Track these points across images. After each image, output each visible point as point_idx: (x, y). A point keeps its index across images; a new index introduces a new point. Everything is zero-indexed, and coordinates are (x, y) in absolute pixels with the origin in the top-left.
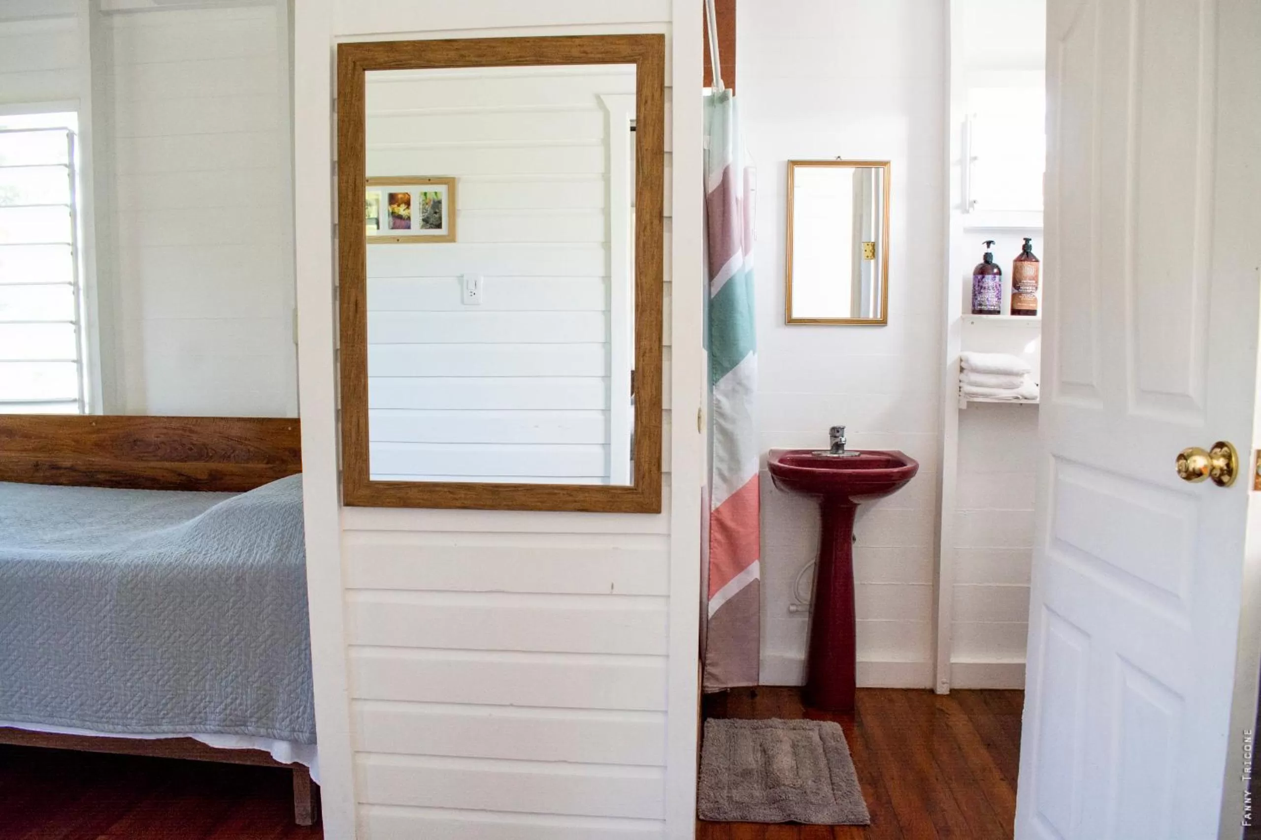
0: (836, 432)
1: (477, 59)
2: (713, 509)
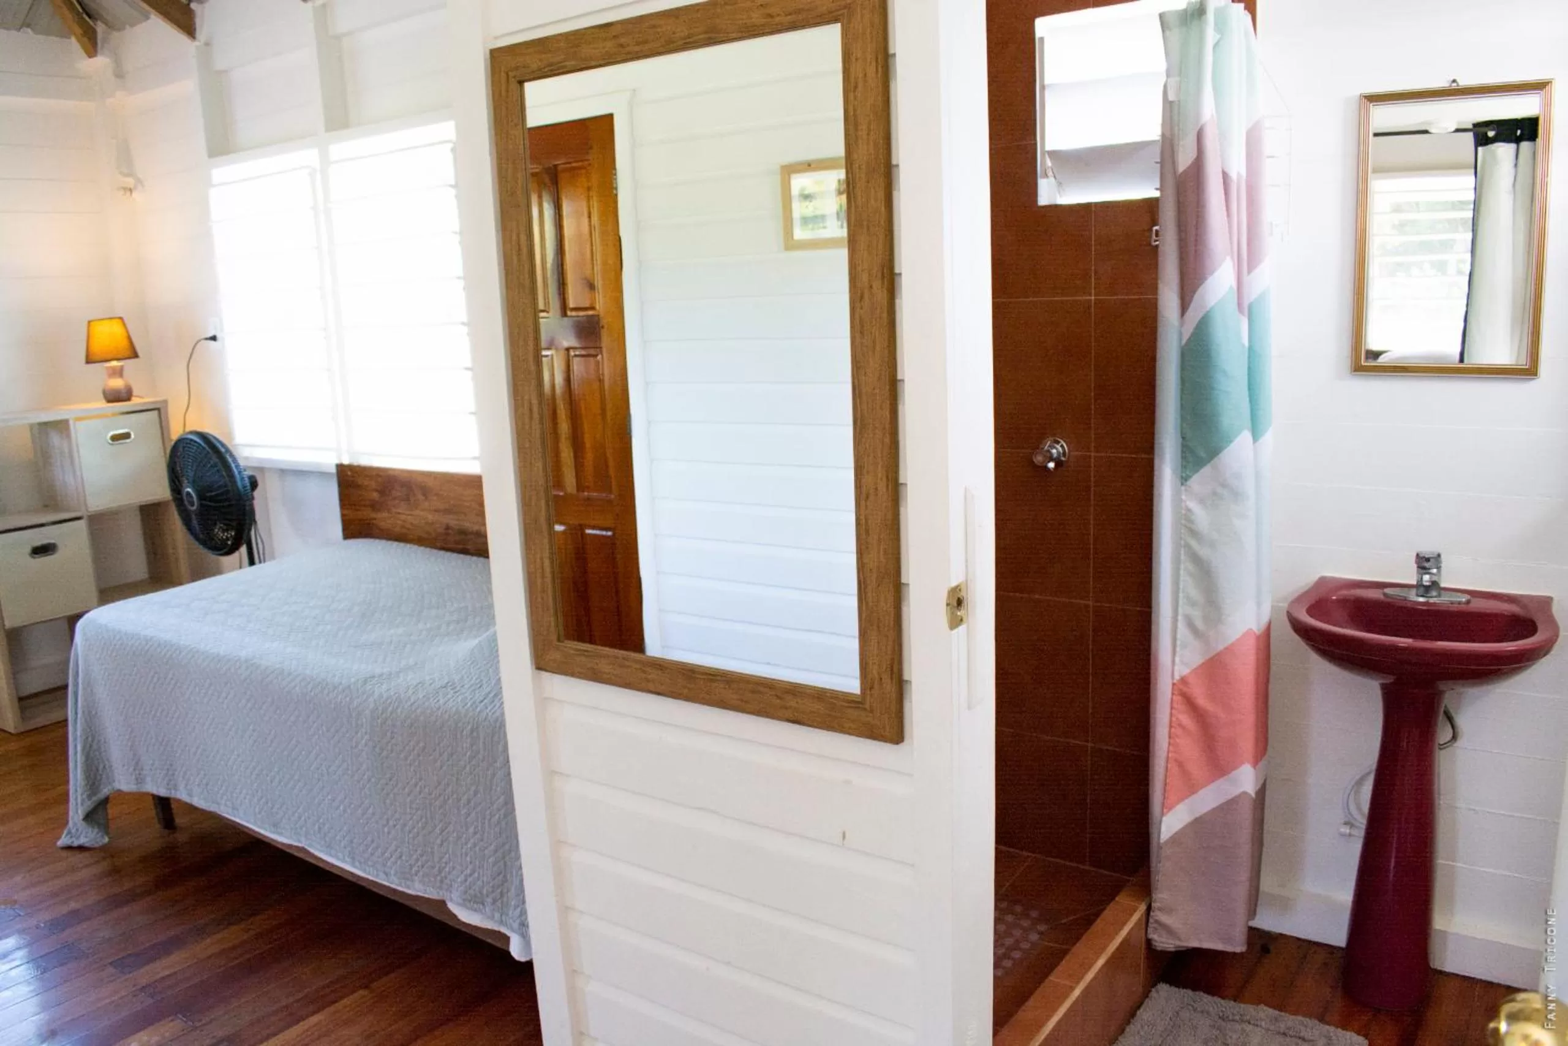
0: (1424, 563)
1: (637, 48)
2: (1177, 677)
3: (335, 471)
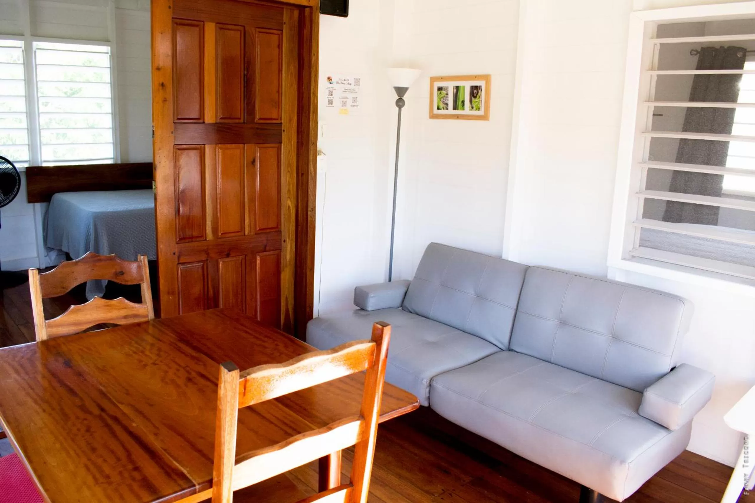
3: (25, 170)
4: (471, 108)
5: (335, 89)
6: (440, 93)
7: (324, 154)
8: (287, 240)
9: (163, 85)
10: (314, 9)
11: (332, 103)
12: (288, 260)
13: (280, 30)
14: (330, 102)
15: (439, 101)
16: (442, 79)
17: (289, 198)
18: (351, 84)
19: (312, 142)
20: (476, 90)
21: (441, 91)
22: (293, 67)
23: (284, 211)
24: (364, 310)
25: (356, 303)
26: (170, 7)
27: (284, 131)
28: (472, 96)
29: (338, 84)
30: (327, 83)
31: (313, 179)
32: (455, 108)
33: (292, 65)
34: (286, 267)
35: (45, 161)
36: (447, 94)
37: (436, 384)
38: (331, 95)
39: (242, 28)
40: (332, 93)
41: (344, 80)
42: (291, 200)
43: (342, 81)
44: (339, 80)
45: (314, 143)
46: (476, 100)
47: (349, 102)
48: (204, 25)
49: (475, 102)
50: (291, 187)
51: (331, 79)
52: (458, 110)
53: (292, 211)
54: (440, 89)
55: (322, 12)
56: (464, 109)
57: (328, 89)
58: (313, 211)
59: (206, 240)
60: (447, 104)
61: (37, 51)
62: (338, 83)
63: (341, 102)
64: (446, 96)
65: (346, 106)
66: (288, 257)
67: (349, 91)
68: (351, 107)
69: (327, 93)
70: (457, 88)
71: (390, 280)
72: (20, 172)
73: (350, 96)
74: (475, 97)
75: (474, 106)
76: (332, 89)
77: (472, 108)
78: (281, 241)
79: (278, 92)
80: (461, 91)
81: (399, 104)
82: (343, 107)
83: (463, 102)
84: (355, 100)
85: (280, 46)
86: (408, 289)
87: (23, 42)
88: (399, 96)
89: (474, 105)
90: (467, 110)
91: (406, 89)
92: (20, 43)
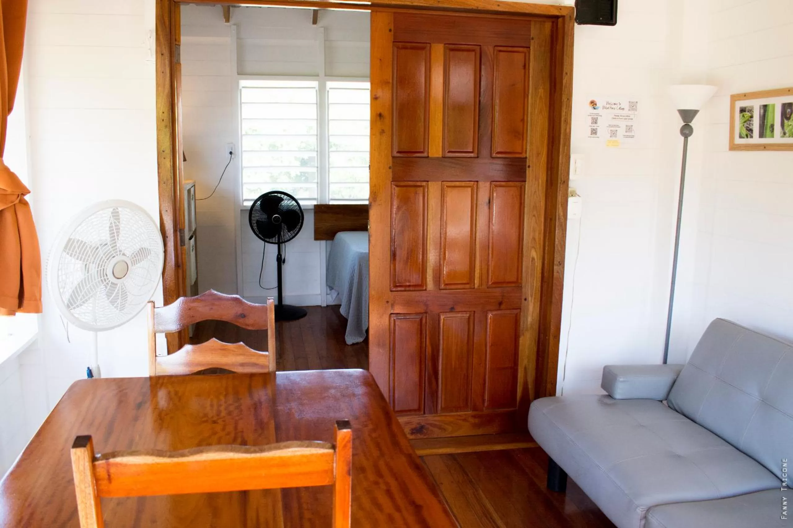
3: (313, 208)
4: (782, 134)
5: (601, 116)
6: (743, 116)
7: (578, 195)
8: (529, 299)
9: (380, 115)
10: (567, 19)
11: (596, 133)
12: (529, 323)
13: (527, 47)
14: (594, 132)
15: (742, 126)
16: (745, 96)
17: (533, 247)
18: (623, 109)
19: (562, 181)
20: (790, 109)
21: (745, 113)
22: (543, 90)
23: (526, 263)
24: (611, 397)
25: (604, 386)
26: (390, 30)
27: (529, 167)
28: (784, 117)
29: (605, 110)
30: (590, 110)
31: (561, 225)
32: (762, 135)
33: (541, 88)
34: (527, 330)
35: (332, 200)
36: (752, 117)
37: (652, 517)
38: (596, 123)
39: (478, 48)
40: (596, 120)
41: (615, 104)
42: (536, 249)
43: (609, 106)
44: (607, 105)
45: (564, 182)
46: (790, 123)
47: (621, 132)
48: (430, 47)
49: (789, 126)
50: (537, 234)
51: (595, 103)
52: (765, 137)
53: (537, 263)
54: (743, 110)
55: (579, 21)
56: (773, 137)
57: (591, 116)
58: (560, 264)
59: (426, 290)
60: (751, 130)
61: (330, 91)
62: (604, 108)
63: (610, 132)
64: (750, 119)
65: (616, 137)
66: (530, 319)
67: (621, 117)
68: (624, 137)
69: (590, 121)
70: (765, 107)
71: (665, 362)
72: (303, 209)
73: (623, 124)
74: (788, 119)
75: (786, 131)
76: (597, 116)
77: (785, 134)
78: (521, 299)
79: (523, 120)
80: (770, 109)
81: (684, 132)
82: (611, 138)
83: (772, 126)
84: (629, 129)
85: (525, 66)
86: (677, 377)
87: (317, 82)
88: (684, 122)
89: (787, 129)
90: (777, 138)
91: (695, 112)
92: (315, 84)
